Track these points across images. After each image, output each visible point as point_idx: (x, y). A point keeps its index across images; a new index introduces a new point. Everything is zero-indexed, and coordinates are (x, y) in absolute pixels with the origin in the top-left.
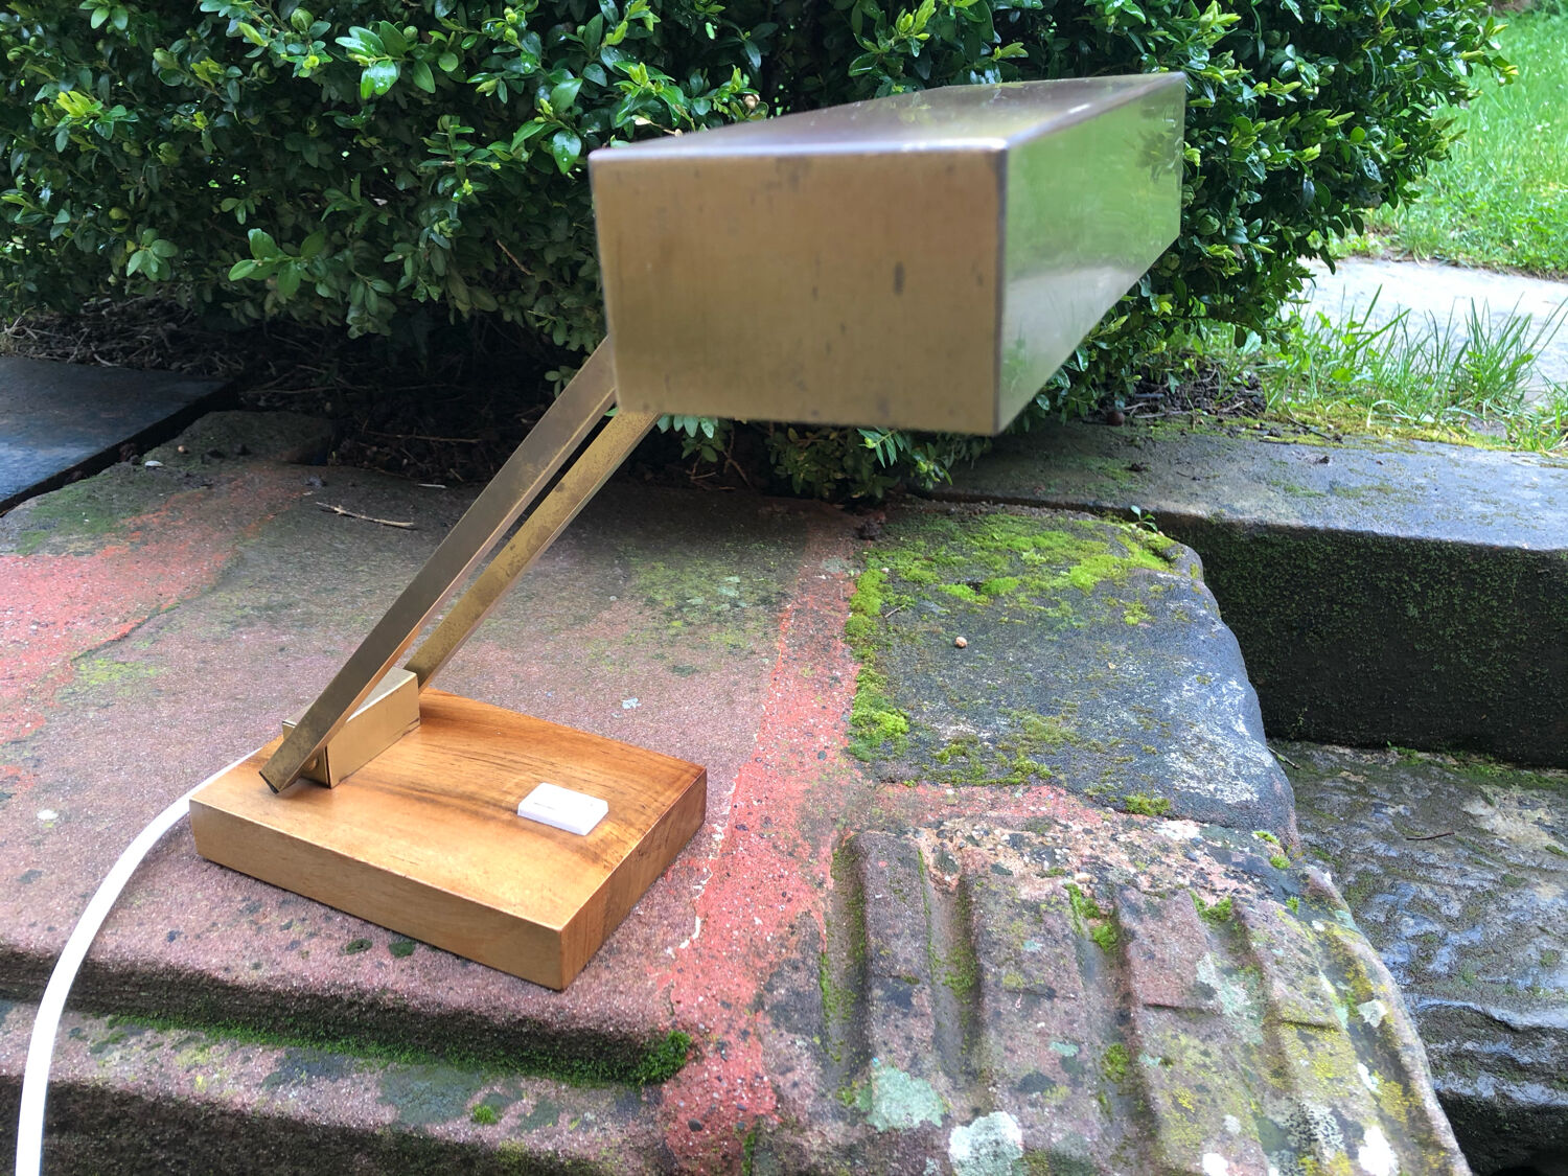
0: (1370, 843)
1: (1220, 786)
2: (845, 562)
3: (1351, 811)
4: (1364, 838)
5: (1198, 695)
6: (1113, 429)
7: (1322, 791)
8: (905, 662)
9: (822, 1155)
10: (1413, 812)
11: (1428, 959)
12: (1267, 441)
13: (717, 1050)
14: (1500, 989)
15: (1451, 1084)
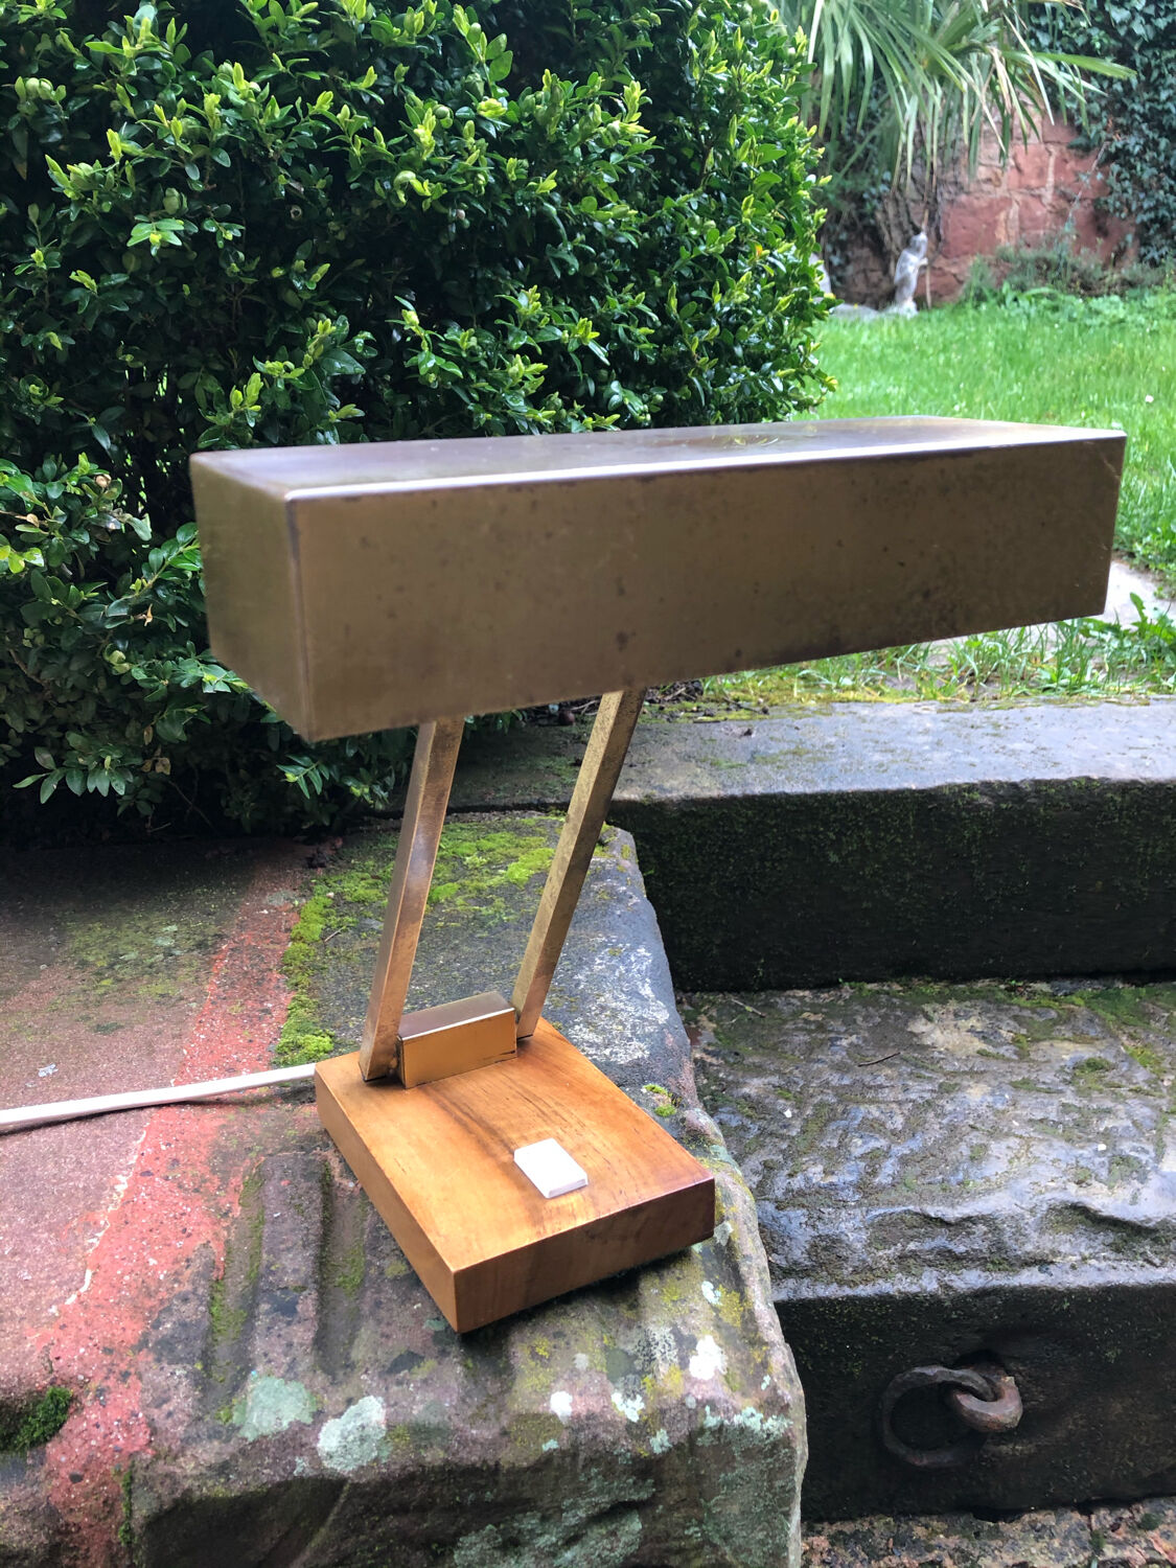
0: (825, 1076)
1: (616, 1049)
2: (291, 894)
3: (810, 1049)
4: (820, 1071)
5: (608, 967)
6: (564, 729)
7: (785, 1034)
8: (338, 983)
9: (196, 1478)
10: (865, 1040)
11: (874, 1173)
12: (701, 722)
13: (96, 1397)
14: (936, 1188)
15: (899, 1285)
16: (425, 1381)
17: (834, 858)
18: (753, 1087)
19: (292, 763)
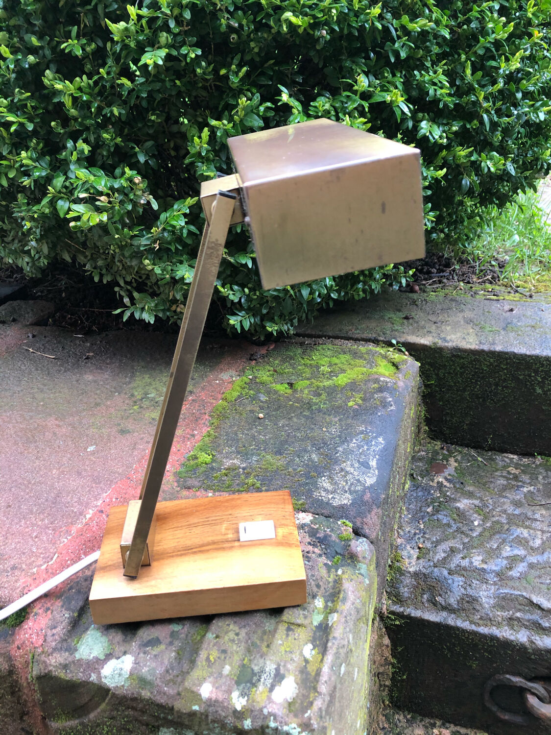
0: (505, 507)
1: (336, 496)
2: (234, 373)
3: (505, 488)
4: (504, 503)
5: (358, 446)
7: (494, 478)
8: (230, 427)
9: (54, 667)
10: (539, 490)
11: (511, 568)
12: (490, 300)
14: (544, 587)
15: (505, 633)
16: (155, 656)
17: (539, 391)
18: (463, 504)
19: (234, 314)
